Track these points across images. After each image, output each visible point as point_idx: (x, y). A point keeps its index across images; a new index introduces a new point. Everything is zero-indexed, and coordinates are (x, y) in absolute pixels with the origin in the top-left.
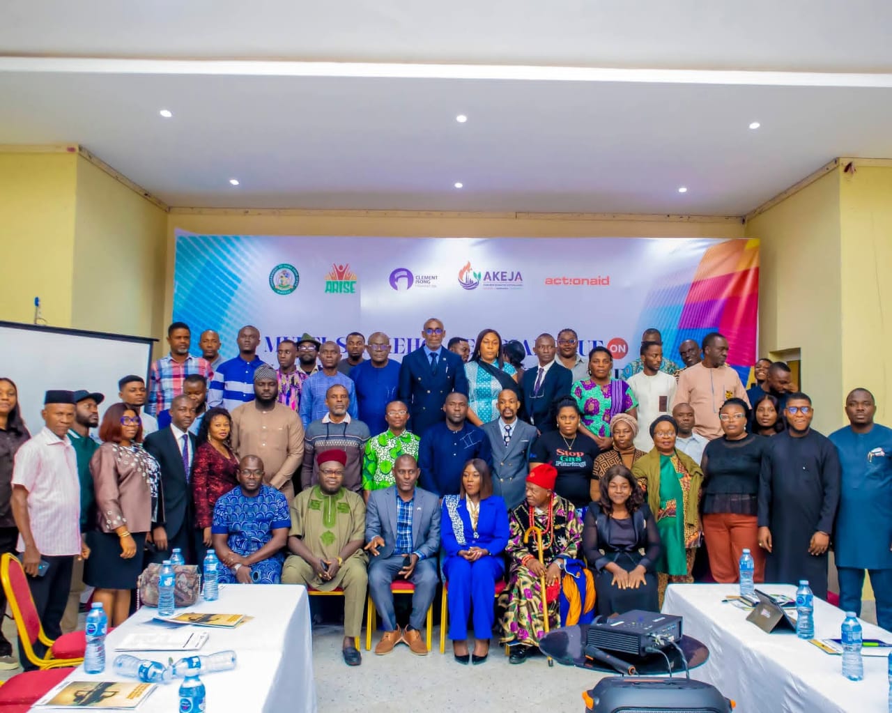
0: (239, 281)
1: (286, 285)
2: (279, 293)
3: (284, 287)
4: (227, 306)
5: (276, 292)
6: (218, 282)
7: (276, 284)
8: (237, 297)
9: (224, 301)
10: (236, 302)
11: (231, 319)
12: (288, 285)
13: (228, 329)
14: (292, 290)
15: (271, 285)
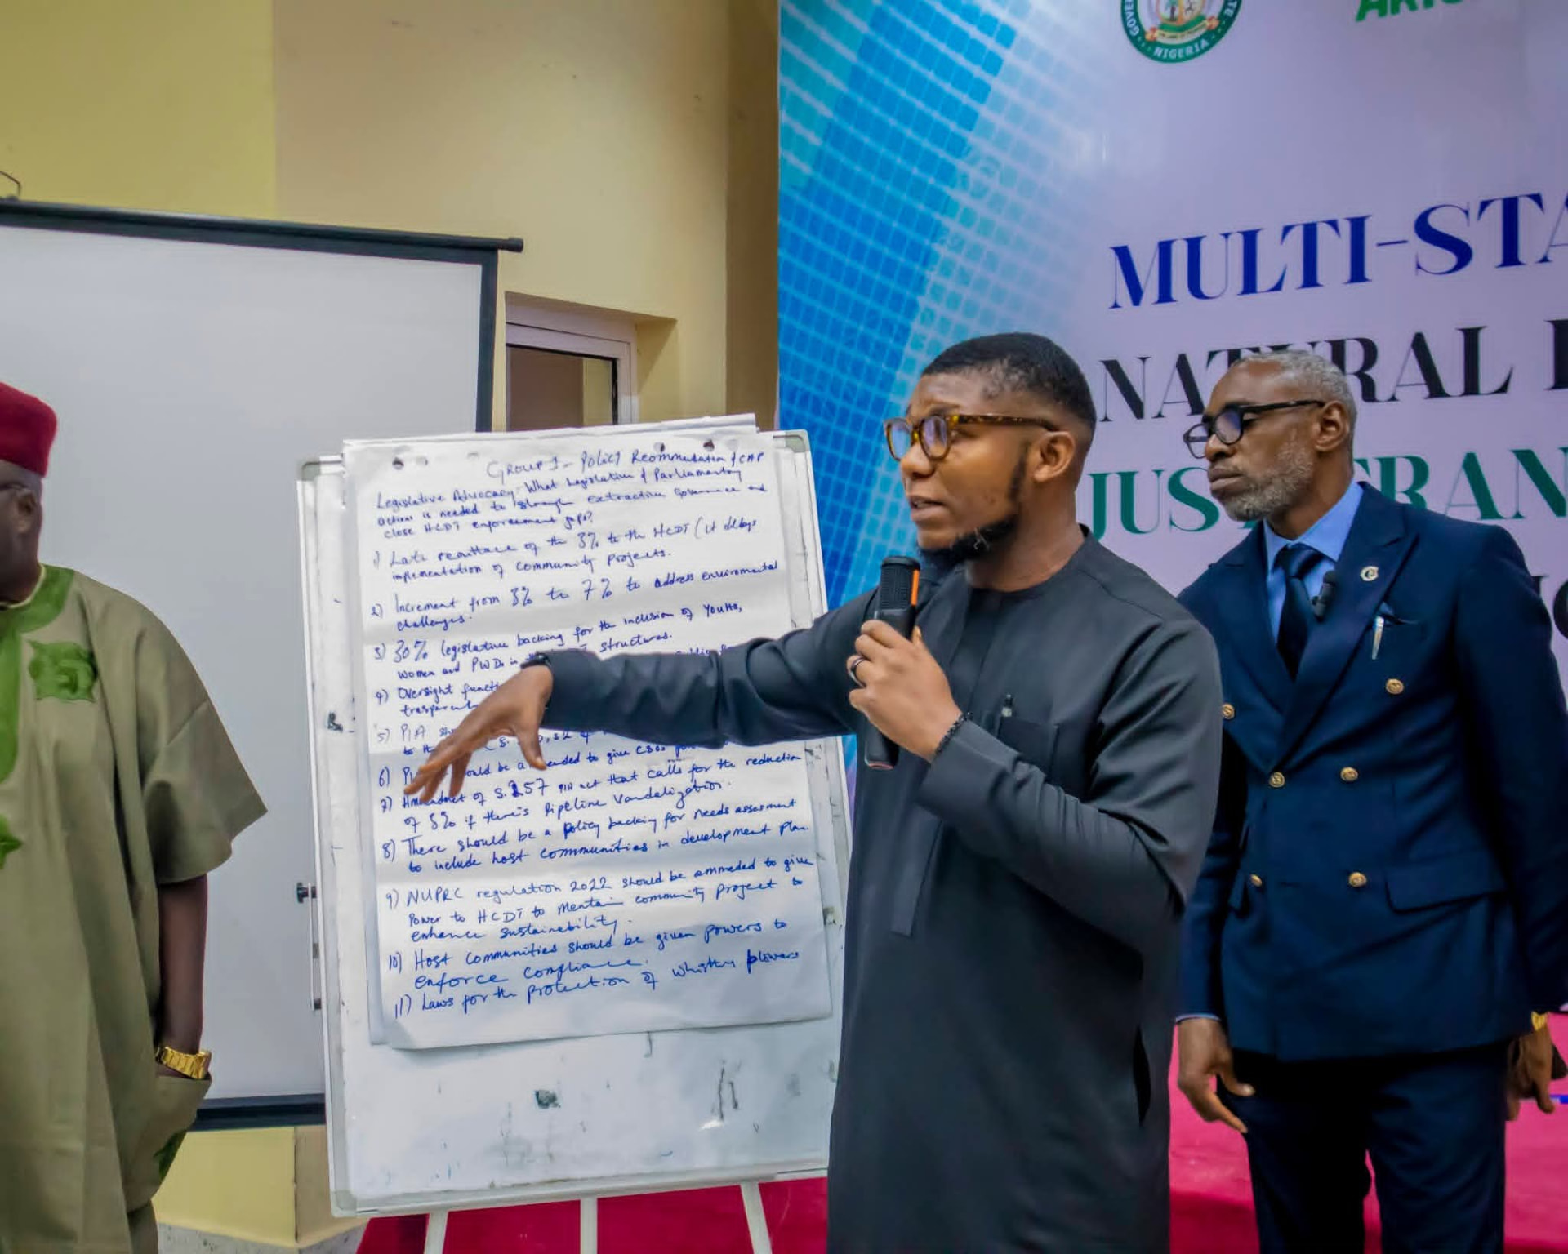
0: (1006, 36)
1: (1187, 17)
2: (1160, 59)
3: (1183, 29)
4: (963, 142)
5: (1151, 55)
6: (928, 56)
7: (1147, 23)
8: (1000, 104)
9: (953, 126)
10: (999, 121)
11: (978, 194)
12: (1201, 18)
13: (970, 235)
14: (1214, 36)
15: (1127, 30)
